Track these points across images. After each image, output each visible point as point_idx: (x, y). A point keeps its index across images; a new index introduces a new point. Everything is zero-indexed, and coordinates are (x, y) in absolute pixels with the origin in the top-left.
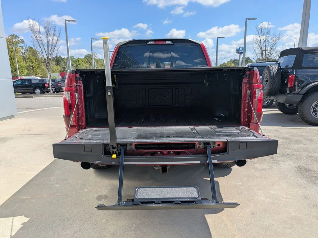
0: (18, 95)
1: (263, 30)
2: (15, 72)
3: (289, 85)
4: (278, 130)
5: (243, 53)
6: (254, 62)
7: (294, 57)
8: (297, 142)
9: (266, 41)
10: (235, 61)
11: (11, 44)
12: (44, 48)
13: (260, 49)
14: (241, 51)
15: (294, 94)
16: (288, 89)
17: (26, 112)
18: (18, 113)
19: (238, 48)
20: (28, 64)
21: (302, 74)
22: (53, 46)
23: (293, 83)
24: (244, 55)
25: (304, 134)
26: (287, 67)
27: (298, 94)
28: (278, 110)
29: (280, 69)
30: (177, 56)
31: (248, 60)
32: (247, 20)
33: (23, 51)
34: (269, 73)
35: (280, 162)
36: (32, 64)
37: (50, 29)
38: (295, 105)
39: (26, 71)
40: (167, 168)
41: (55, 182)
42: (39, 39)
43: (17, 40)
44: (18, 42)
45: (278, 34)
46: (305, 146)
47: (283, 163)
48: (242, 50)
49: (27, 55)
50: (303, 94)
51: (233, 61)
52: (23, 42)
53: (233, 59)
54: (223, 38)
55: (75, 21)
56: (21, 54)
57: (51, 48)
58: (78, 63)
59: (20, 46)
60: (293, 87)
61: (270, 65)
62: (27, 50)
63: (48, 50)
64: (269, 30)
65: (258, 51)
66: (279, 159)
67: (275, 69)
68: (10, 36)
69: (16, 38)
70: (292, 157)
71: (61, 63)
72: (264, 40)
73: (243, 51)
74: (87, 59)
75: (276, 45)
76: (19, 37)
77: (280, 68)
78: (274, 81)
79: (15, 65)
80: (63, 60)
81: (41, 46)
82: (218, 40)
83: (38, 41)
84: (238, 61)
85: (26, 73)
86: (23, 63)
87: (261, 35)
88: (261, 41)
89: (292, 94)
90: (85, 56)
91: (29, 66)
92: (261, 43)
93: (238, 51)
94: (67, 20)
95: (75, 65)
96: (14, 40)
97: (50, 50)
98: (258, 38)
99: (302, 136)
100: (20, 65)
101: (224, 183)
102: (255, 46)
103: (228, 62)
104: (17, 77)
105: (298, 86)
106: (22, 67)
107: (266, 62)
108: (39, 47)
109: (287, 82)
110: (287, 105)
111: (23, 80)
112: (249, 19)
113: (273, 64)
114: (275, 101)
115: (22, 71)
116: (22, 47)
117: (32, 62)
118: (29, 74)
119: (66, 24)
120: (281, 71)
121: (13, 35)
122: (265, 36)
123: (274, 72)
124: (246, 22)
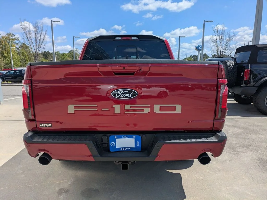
0: (10, 83)
1: (218, 31)
2: (10, 64)
3: (245, 79)
4: (236, 119)
5: (201, 50)
6: (210, 58)
7: (249, 53)
8: (254, 132)
9: (221, 40)
10: (194, 57)
11: (8, 41)
12: (33, 44)
13: (216, 47)
14: (199, 48)
15: (249, 86)
16: (244, 82)
17: (12, 98)
18: (4, 100)
19: (197, 46)
20: (21, 58)
21: (257, 68)
22: (40, 43)
23: (248, 77)
24: (203, 52)
25: (260, 124)
26: (242, 63)
27: (253, 86)
28: (233, 100)
29: (236, 64)
30: (144, 51)
31: (205, 56)
32: (205, 22)
33: (18, 47)
34: (226, 67)
35: (240, 154)
36: (25, 57)
37: (38, 28)
38: (250, 96)
39: (19, 64)
40: (127, 165)
41: (21, 171)
42: (28, 36)
43: (13, 37)
44: (13, 40)
45: (231, 34)
46: (262, 136)
47: (243, 154)
48: (201, 47)
49: (21, 50)
50: (257, 87)
51: (193, 57)
52: (18, 39)
53: (193, 55)
54: (185, 37)
55: (60, 22)
56: (16, 49)
57: (39, 44)
58: (63, 57)
59: (16, 43)
60: (248, 80)
61: (227, 60)
62: (21, 46)
63: (36, 46)
64: (223, 31)
65: (214, 49)
66: (238, 150)
67: (232, 64)
68: (7, 34)
69: (12, 36)
70: (251, 148)
71: (49, 57)
72: (219, 39)
73: (201, 49)
74: (71, 54)
75: (230, 43)
76: (15, 35)
77: (236, 62)
78: (231, 74)
79: (10, 58)
80: (51, 54)
81: (30, 42)
82: (180, 39)
83: (28, 38)
84: (197, 56)
85: (19, 65)
86: (17, 57)
87: (217, 35)
88: (217, 39)
89: (247, 86)
90: (69, 51)
91: (22, 59)
92: (217, 41)
93: (197, 49)
94: (53, 21)
95: (60, 59)
96: (11, 38)
97: (37, 45)
98: (214, 37)
99: (258, 126)
100: (15, 58)
101: (186, 176)
102: (212, 44)
103: (188, 57)
104: (12, 68)
105: (253, 79)
106: (17, 60)
107: (222, 58)
108: (29, 43)
109: (243, 76)
110: (243, 96)
111: (15, 71)
112: (207, 21)
113: (230, 60)
114: (231, 92)
115: (16, 63)
116: (17, 43)
117: (24, 56)
118: (22, 65)
119: (52, 24)
120: (237, 65)
121: (10, 34)
122: (220, 36)
123: (231, 66)
124: (204, 24)
